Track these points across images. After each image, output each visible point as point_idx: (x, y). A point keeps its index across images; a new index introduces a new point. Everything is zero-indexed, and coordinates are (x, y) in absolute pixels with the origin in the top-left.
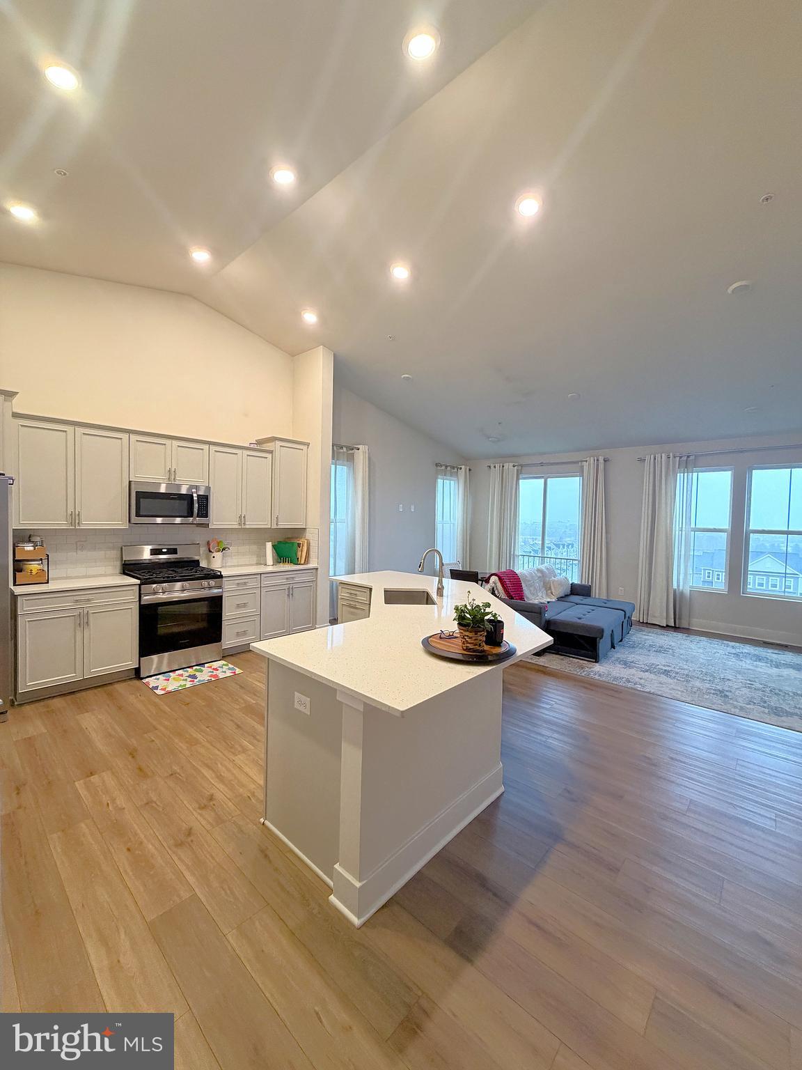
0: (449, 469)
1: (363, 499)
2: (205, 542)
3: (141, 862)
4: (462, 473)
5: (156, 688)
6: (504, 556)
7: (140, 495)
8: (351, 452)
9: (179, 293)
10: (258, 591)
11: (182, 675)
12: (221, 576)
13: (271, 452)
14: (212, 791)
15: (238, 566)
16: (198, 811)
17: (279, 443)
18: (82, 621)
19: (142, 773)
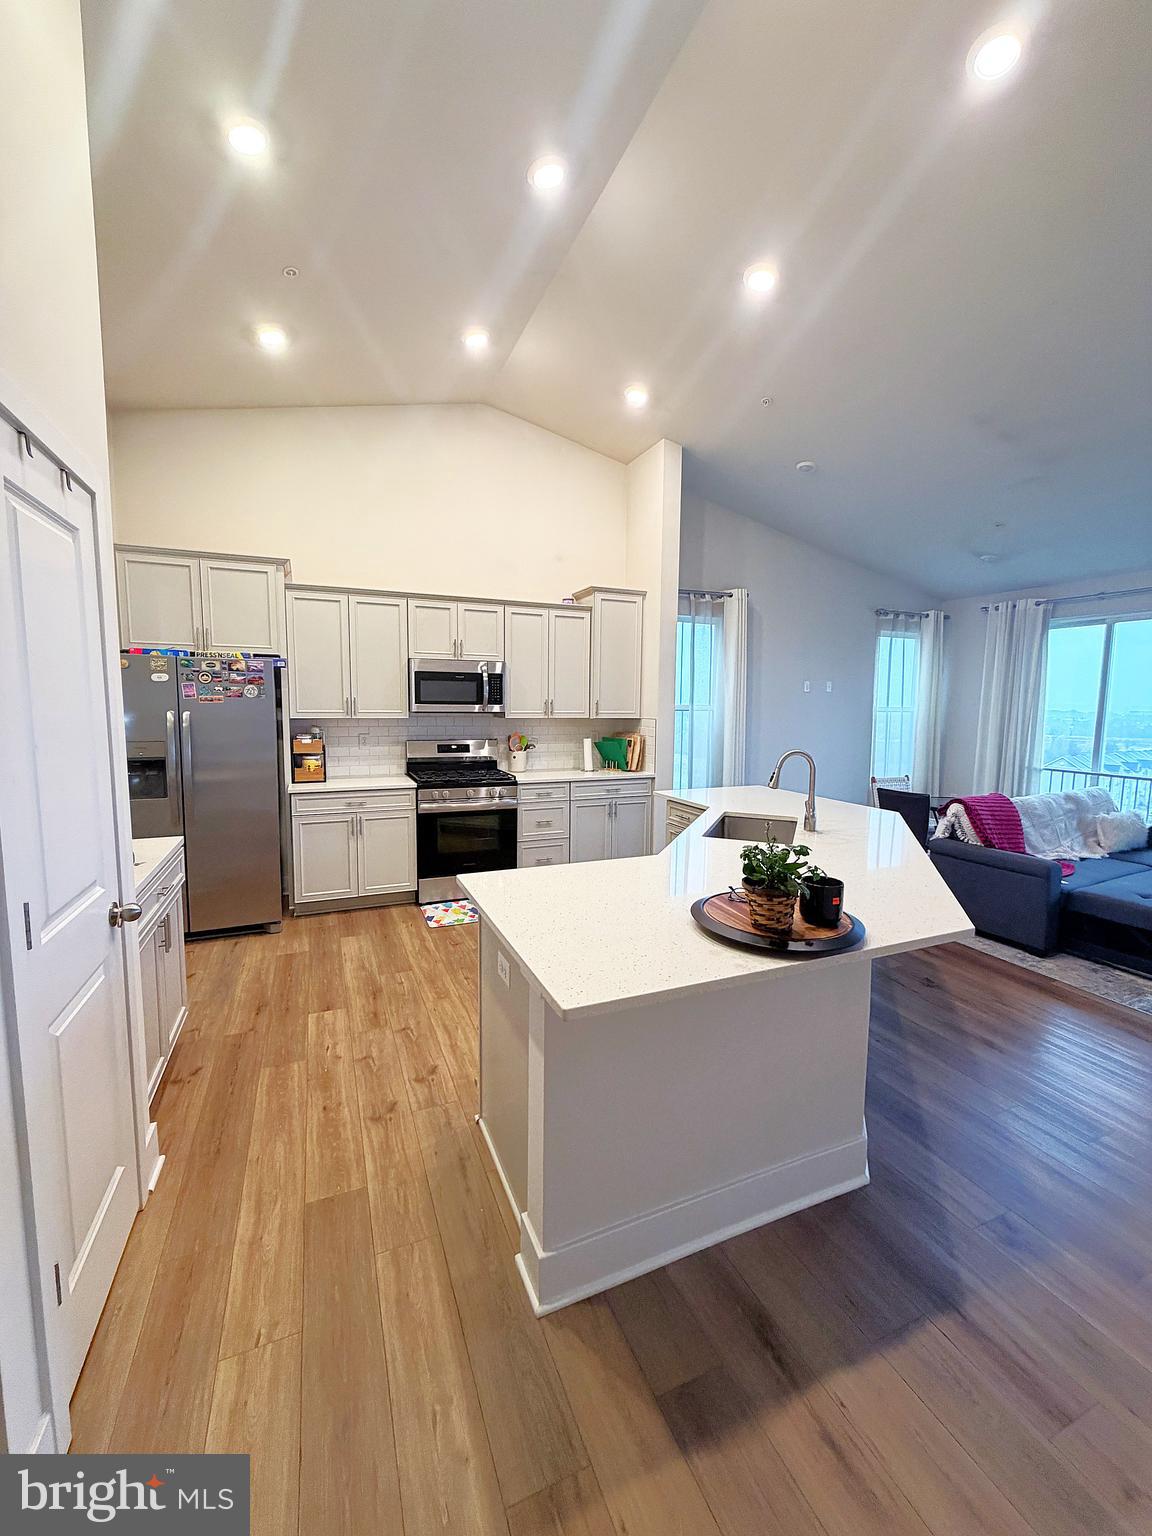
0: (901, 617)
1: (738, 672)
2: (504, 737)
3: (331, 1126)
4: (929, 625)
5: (430, 918)
6: (1009, 770)
7: (421, 676)
8: (719, 600)
9: (469, 403)
10: (566, 806)
11: (463, 907)
12: (515, 783)
13: (590, 609)
14: (438, 1062)
15: (548, 770)
16: (413, 1083)
17: (599, 596)
18: (356, 829)
19: (375, 1019)
